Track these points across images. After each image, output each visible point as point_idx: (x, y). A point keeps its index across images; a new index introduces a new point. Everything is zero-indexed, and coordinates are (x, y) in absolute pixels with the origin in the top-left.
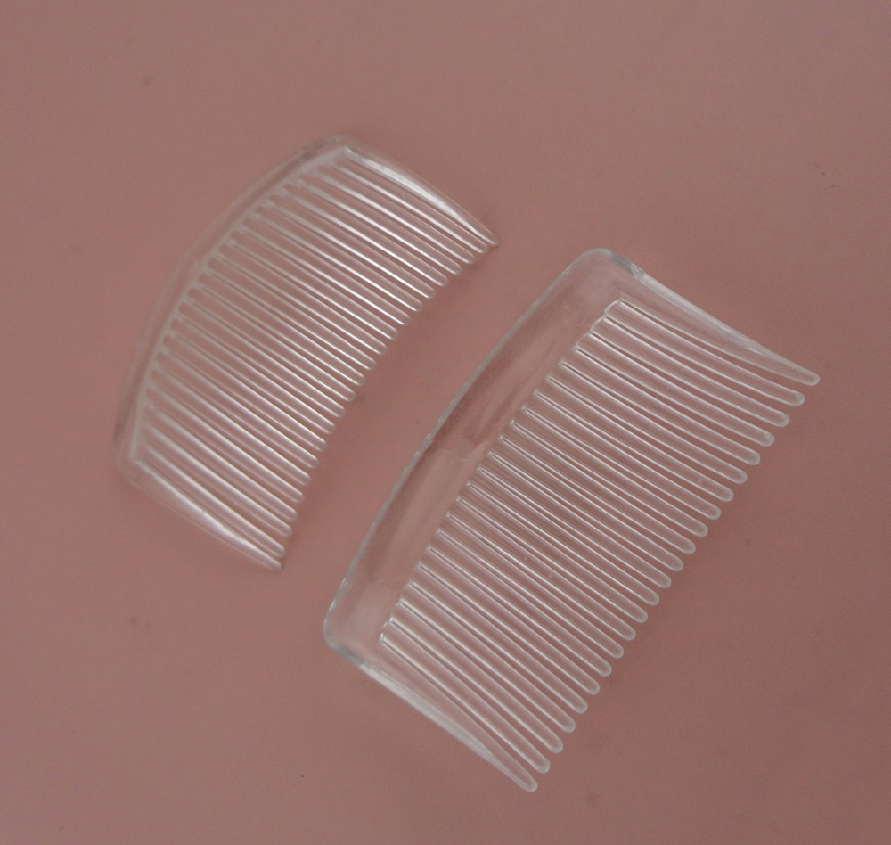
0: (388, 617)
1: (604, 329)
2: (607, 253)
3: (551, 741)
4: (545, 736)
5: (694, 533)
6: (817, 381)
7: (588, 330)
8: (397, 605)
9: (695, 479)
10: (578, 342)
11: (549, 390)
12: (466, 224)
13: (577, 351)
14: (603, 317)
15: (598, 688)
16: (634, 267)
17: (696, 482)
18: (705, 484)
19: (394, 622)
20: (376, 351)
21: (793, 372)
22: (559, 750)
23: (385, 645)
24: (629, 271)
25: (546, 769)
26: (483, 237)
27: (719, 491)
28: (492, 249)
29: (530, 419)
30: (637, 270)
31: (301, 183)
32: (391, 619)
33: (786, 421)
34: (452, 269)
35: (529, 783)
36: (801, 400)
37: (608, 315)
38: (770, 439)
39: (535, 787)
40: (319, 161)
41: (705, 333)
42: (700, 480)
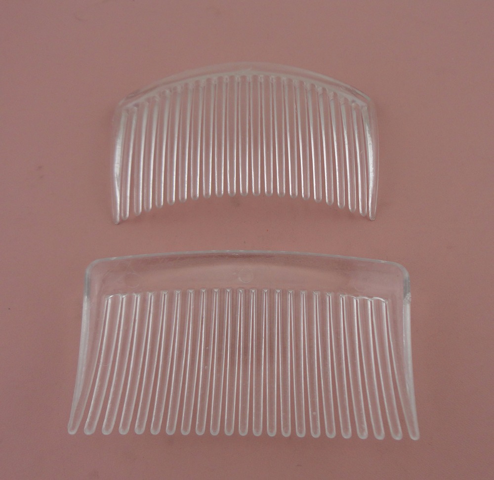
0: (124, 293)
1: (364, 305)
2: (407, 275)
3: (108, 425)
4: (109, 420)
5: (282, 429)
6: (415, 439)
7: (357, 296)
8: (134, 294)
9: (314, 410)
10: (347, 296)
11: (309, 298)
12: (370, 195)
13: (341, 299)
14: (370, 299)
15: (157, 433)
16: (409, 296)
17: (312, 412)
18: (314, 418)
19: (123, 299)
20: (266, 191)
21: (411, 422)
22: (105, 433)
23: (106, 302)
24: (405, 295)
25: (88, 433)
26: (370, 209)
27: (315, 427)
28: (366, 217)
29: (286, 300)
30: (408, 298)
31: (331, 95)
32: (124, 296)
33: (381, 438)
34: (340, 203)
35: (73, 428)
36: (398, 438)
37: (373, 301)
38: (364, 436)
39: (73, 433)
40: (350, 98)
41: (400, 358)
42: (314, 413)
